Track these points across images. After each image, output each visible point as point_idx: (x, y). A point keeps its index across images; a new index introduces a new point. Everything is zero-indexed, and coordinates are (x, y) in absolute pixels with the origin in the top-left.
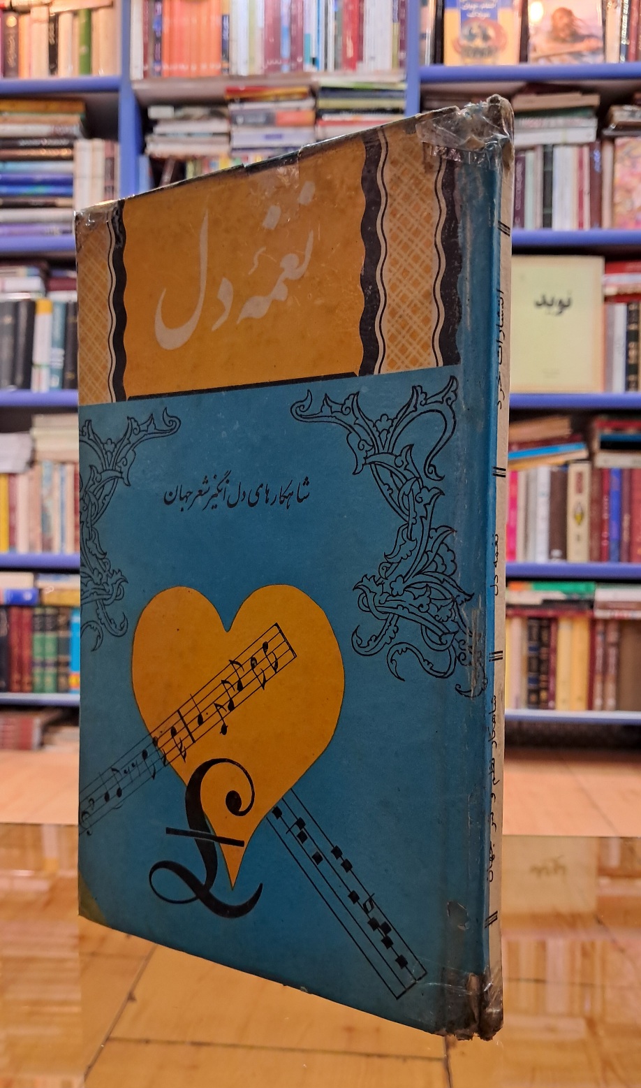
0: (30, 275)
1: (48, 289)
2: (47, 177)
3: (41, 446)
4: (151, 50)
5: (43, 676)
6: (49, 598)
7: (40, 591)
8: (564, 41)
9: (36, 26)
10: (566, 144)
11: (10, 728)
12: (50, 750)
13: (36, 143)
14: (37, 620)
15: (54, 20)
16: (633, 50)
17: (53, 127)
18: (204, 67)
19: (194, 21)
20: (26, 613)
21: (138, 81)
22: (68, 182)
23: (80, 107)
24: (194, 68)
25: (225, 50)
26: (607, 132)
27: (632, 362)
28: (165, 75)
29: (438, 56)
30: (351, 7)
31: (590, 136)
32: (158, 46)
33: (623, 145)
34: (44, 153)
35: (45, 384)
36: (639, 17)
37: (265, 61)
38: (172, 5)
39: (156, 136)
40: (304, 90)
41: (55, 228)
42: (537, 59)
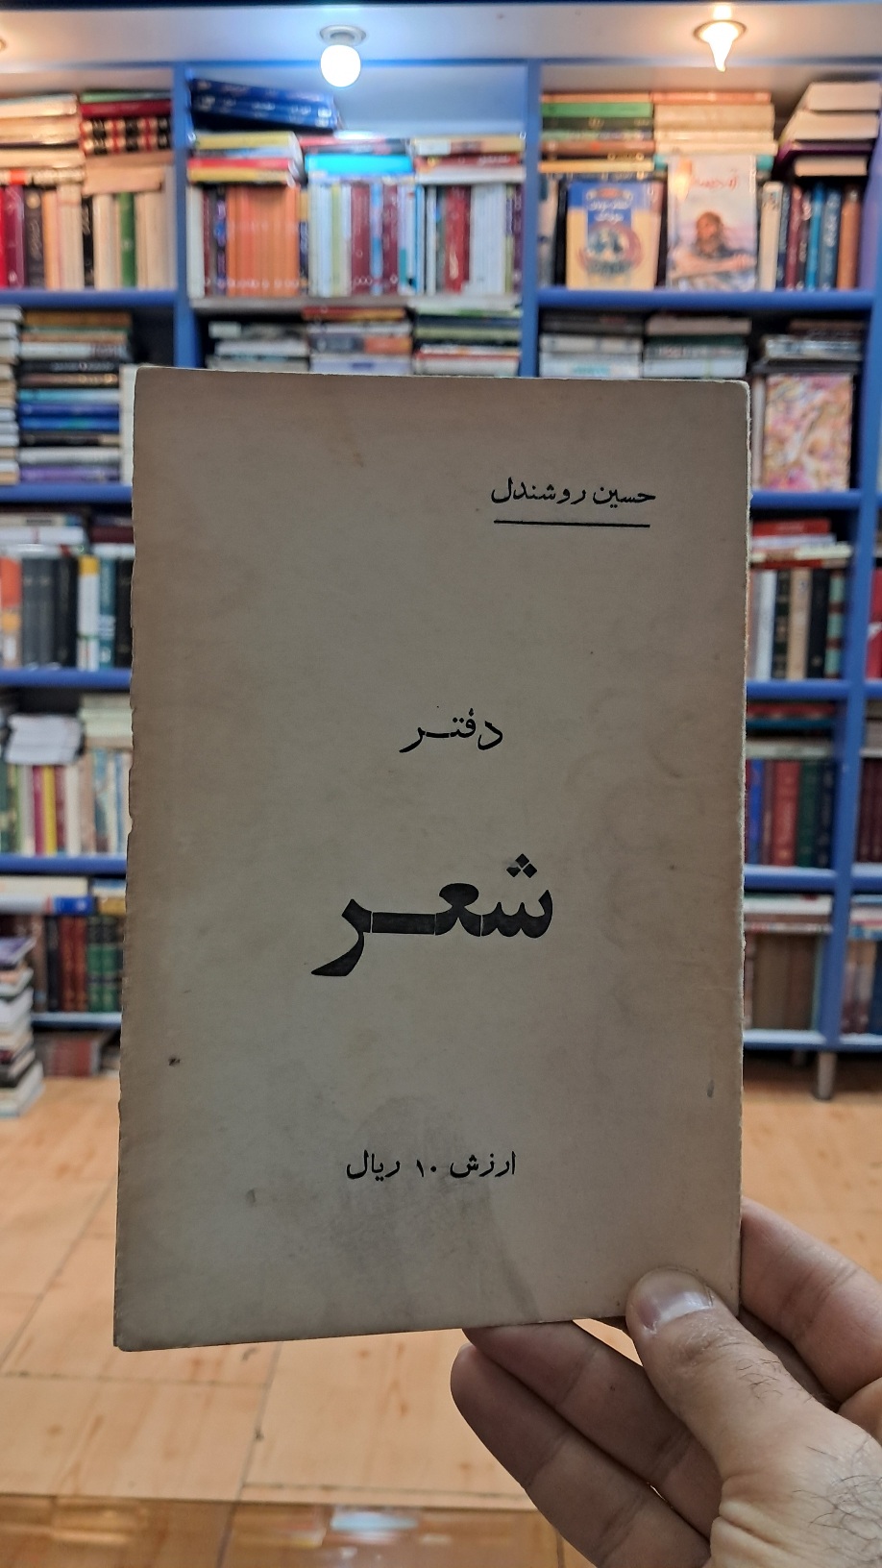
0: (69, 524)
1: (92, 539)
2: (88, 409)
3: (90, 731)
4: (212, 260)
5: (100, 993)
6: (106, 908)
7: (97, 899)
8: (709, 256)
9: (64, 210)
11: (64, 1052)
12: (111, 1076)
13: (73, 367)
14: (93, 931)
15: (87, 202)
16: (792, 260)
17: (94, 349)
18: (278, 284)
19: (265, 226)
20: (81, 924)
21: (198, 299)
22: (113, 414)
23: (125, 320)
24: (266, 285)
25: (303, 266)
26: (759, 367)
27: (781, 640)
28: (231, 293)
29: (559, 276)
30: (455, 217)
31: (739, 369)
32: (221, 259)
34: (83, 379)
35: (92, 658)
36: (802, 222)
37: (353, 279)
38: (238, 206)
39: (219, 359)
40: (400, 314)
41: (100, 473)
42: (676, 281)
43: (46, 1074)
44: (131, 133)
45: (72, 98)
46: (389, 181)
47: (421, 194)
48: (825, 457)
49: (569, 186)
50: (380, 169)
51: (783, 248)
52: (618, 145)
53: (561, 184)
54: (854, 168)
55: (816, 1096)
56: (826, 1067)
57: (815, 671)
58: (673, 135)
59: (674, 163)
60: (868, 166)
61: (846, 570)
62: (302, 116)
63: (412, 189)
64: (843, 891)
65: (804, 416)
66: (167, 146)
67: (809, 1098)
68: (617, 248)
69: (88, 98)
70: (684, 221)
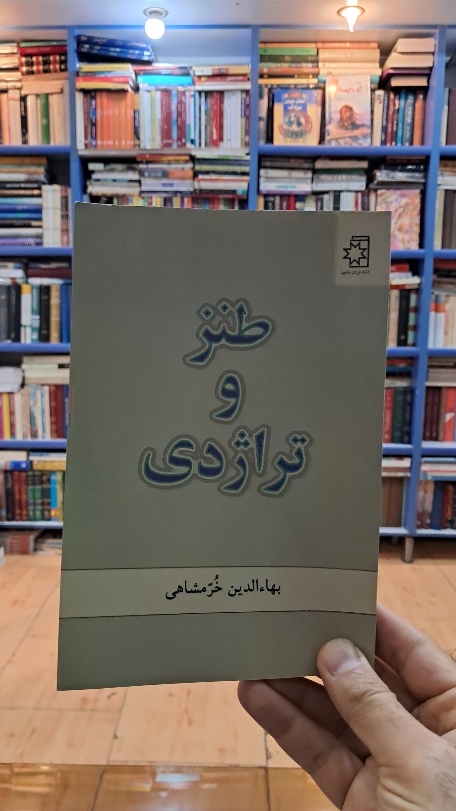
0: (15, 268)
1: (28, 276)
2: (25, 207)
3: (27, 375)
4: (89, 131)
5: (34, 511)
6: (36, 466)
7: (31, 462)
8: (347, 128)
9: (12, 102)
10: (348, 191)
11: (15, 541)
12: (40, 553)
13: (17, 185)
14: (30, 478)
15: (23, 99)
16: (389, 130)
17: (28, 176)
18: (123, 143)
19: (117, 112)
20: (23, 474)
21: (81, 150)
22: (38, 210)
23: (44, 161)
24: (117, 143)
25: (136, 134)
26: (372, 186)
28: (99, 147)
29: (270, 139)
30: (215, 108)
31: (362, 186)
32: (94, 129)
33: (382, 195)
34: (22, 192)
35: (28, 337)
36: (394, 109)
37: (162, 141)
38: (102, 101)
39: (93, 181)
40: (187, 158)
41: (31, 241)
42: (330, 141)
43: (6, 553)
44: (46, 63)
45: (15, 44)
46: (181, 89)
47: (197, 95)
48: (407, 232)
49: (274, 91)
50: (176, 83)
51: (385, 123)
52: (299, 70)
53: (270, 90)
54: (421, 82)
55: (404, 560)
56: (409, 545)
57: (402, 342)
58: (327, 65)
59: (328, 79)
60: (428, 82)
61: (418, 290)
62: (135, 54)
63: (192, 93)
64: (417, 455)
65: (396, 211)
66: (65, 70)
67: (400, 562)
68: (299, 124)
69: (23, 45)
70: (334, 109)
